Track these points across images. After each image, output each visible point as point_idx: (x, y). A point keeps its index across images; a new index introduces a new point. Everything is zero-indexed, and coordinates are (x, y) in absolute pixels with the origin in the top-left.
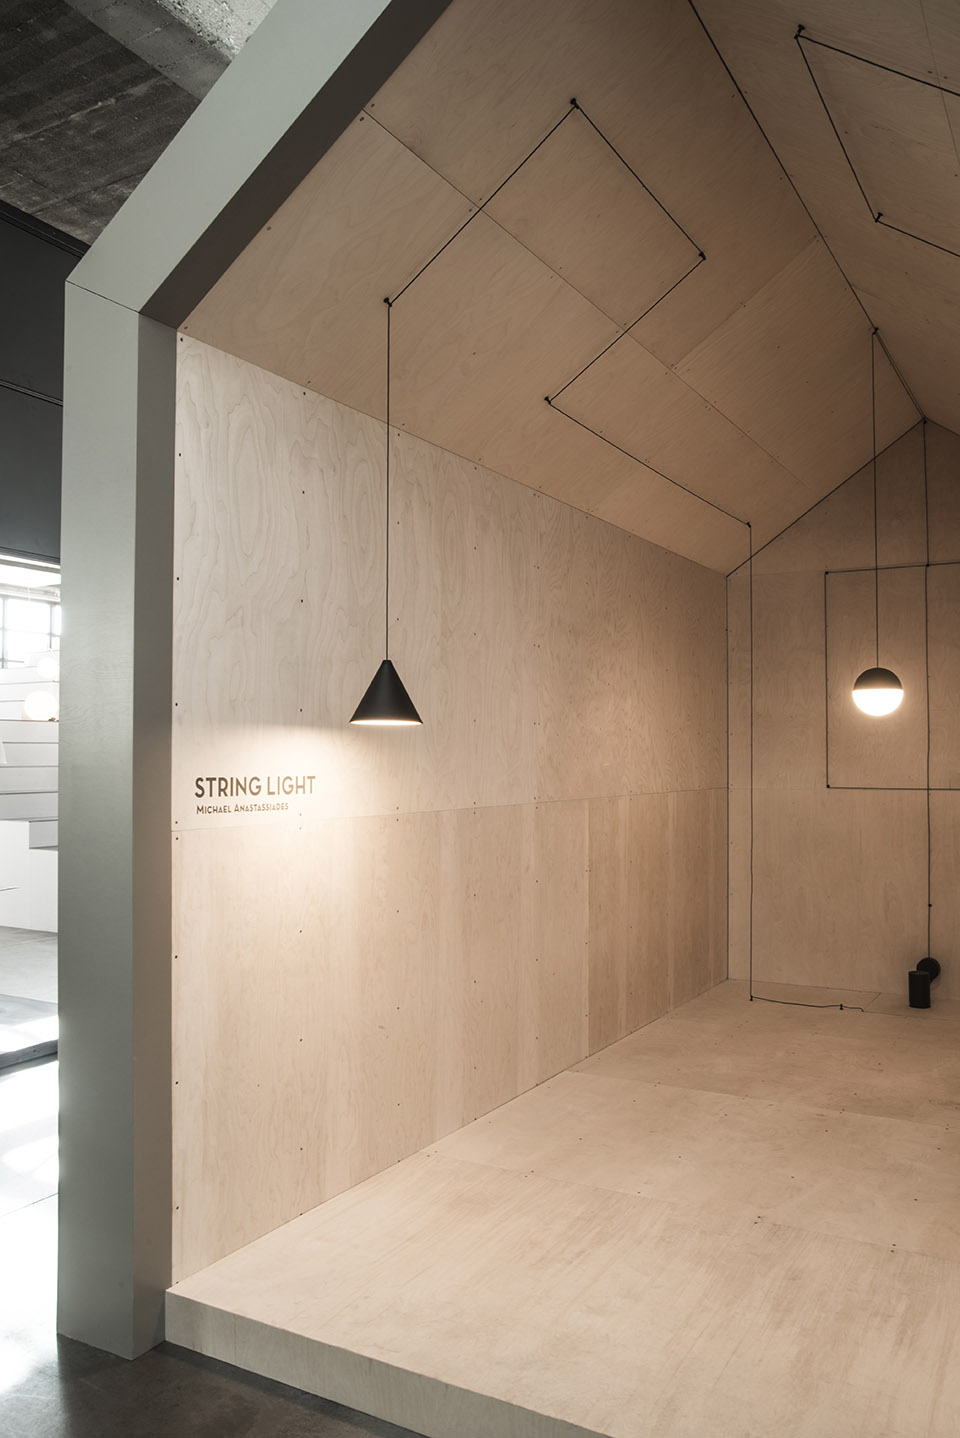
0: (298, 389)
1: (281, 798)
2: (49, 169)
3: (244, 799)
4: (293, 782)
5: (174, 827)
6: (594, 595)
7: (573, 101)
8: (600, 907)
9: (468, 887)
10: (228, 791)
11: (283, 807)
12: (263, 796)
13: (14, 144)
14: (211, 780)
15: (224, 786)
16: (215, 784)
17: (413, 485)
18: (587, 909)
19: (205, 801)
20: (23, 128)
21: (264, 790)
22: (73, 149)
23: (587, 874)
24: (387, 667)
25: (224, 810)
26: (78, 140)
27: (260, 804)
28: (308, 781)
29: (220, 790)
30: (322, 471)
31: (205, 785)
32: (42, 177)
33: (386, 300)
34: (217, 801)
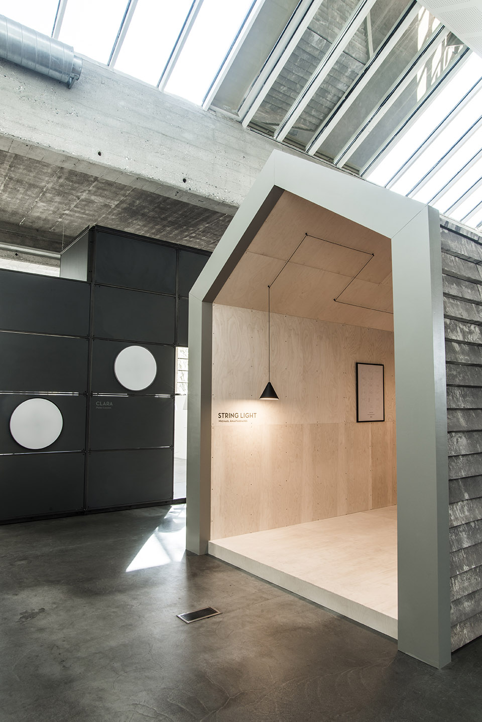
0: (250, 310)
1: (245, 419)
2: (217, 231)
3: (232, 419)
4: (249, 415)
5: (212, 425)
6: (372, 354)
7: (306, 234)
8: (377, 459)
9: (315, 447)
10: (228, 416)
11: (245, 421)
12: (239, 418)
13: (206, 227)
14: (223, 414)
15: (227, 415)
16: (224, 415)
17: (291, 330)
18: (371, 459)
19: (221, 419)
20: (207, 223)
21: (240, 416)
22: (223, 225)
23: (370, 448)
24: (269, 384)
25: (227, 421)
26: (223, 223)
27: (238, 420)
28: (254, 415)
29: (226, 416)
30: (258, 331)
31: (221, 415)
32: (215, 233)
33: (269, 286)
34: (225, 419)
